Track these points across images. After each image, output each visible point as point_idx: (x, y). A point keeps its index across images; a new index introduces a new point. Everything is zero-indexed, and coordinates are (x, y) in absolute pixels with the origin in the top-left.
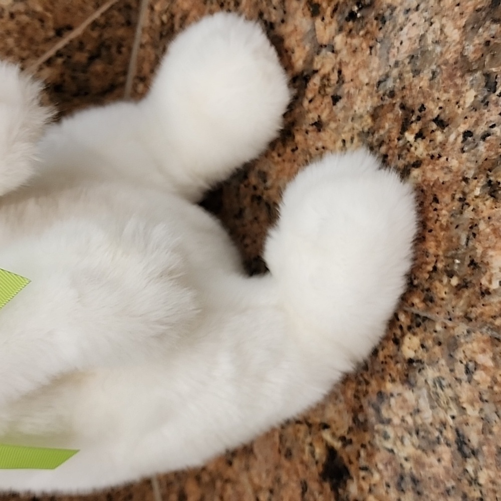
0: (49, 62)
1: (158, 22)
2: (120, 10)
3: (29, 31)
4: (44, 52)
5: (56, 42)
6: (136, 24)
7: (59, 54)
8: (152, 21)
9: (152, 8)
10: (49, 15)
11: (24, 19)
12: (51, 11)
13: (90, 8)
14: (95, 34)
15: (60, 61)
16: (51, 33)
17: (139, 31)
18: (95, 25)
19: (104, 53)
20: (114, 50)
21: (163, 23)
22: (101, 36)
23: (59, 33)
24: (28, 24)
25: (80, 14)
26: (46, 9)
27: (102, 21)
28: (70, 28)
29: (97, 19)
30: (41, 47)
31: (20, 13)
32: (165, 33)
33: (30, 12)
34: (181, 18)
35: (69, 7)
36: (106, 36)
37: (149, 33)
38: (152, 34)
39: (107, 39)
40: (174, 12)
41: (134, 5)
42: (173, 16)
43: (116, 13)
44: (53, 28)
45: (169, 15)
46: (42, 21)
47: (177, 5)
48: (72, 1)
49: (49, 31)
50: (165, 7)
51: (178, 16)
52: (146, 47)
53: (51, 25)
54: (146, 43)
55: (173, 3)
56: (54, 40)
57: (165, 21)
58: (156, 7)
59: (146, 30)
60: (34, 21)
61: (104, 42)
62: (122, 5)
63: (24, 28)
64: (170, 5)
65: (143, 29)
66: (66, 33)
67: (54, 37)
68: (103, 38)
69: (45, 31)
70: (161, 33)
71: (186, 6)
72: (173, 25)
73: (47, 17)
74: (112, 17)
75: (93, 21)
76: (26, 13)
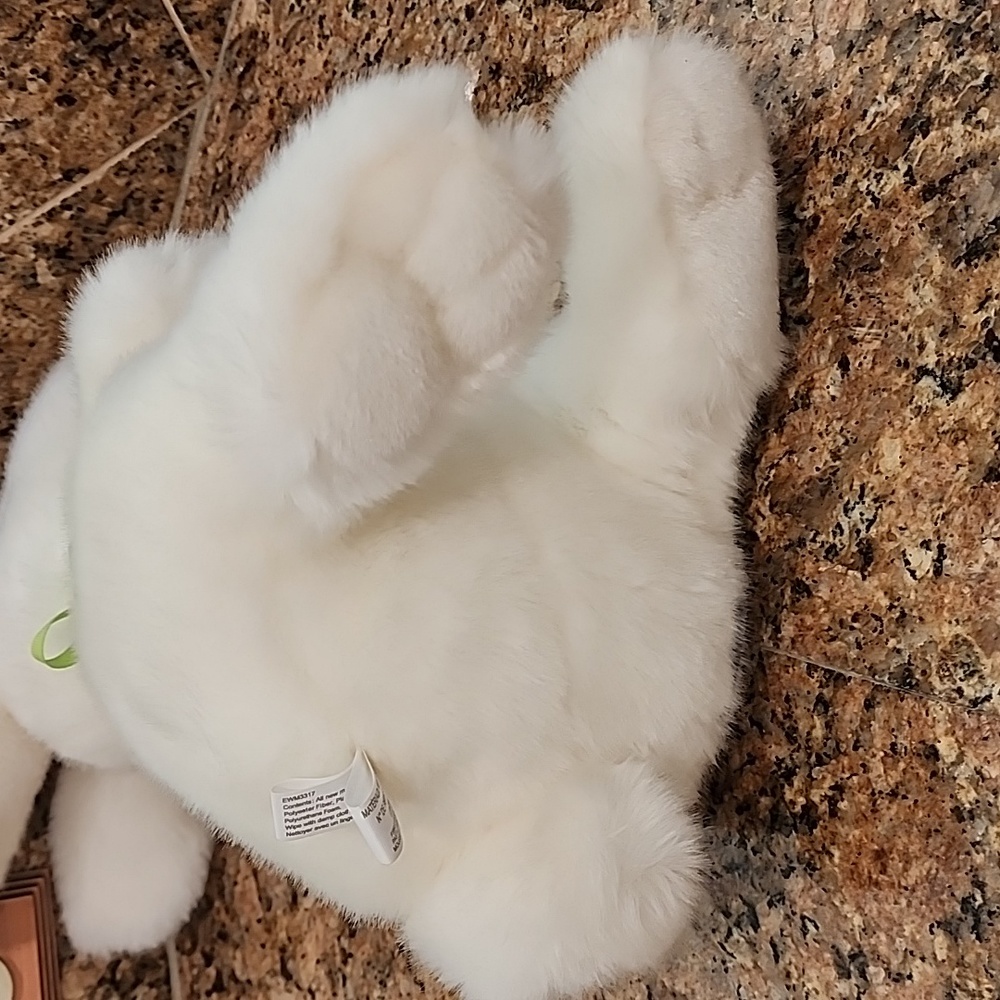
0: (51, 216)
1: (212, 172)
2: (157, 150)
3: (25, 170)
4: (44, 201)
5: (63, 188)
6: (182, 172)
7: (65, 206)
8: (203, 169)
9: (205, 152)
10: (54, 149)
11: (21, 154)
12: (59, 147)
13: (115, 145)
14: (121, 182)
15: (67, 214)
16: (58, 176)
17: (186, 181)
18: (120, 168)
19: (132, 208)
20: (147, 205)
21: (218, 174)
22: (128, 184)
23: (68, 176)
24: (24, 160)
25: (99, 152)
26: (52, 143)
27: (132, 164)
28: (86, 172)
29: (124, 160)
30: (40, 194)
31: (16, 146)
32: (218, 187)
33: (28, 144)
34: (240, 168)
35: (85, 140)
36: (136, 185)
37: (198, 185)
38: (202, 187)
39: (137, 189)
40: (232, 158)
41: (179, 145)
42: (230, 164)
43: (153, 154)
44: (60, 169)
45: (226, 162)
46: (45, 158)
47: (237, 149)
48: (89, 133)
49: (55, 172)
50: (222, 151)
51: (237, 165)
52: (194, 205)
53: (58, 165)
54: (194, 198)
55: (232, 145)
56: (60, 184)
57: (221, 170)
58: (210, 150)
59: (195, 180)
60: (34, 157)
61: (132, 192)
62: (161, 144)
63: (18, 165)
64: (227, 148)
65: (191, 179)
66: (78, 176)
67: (60, 180)
68: (132, 187)
69: (48, 173)
70: (214, 185)
71: (248, 151)
72: (230, 176)
73: (52, 153)
74: (146, 158)
75: (119, 162)
76: (24, 146)
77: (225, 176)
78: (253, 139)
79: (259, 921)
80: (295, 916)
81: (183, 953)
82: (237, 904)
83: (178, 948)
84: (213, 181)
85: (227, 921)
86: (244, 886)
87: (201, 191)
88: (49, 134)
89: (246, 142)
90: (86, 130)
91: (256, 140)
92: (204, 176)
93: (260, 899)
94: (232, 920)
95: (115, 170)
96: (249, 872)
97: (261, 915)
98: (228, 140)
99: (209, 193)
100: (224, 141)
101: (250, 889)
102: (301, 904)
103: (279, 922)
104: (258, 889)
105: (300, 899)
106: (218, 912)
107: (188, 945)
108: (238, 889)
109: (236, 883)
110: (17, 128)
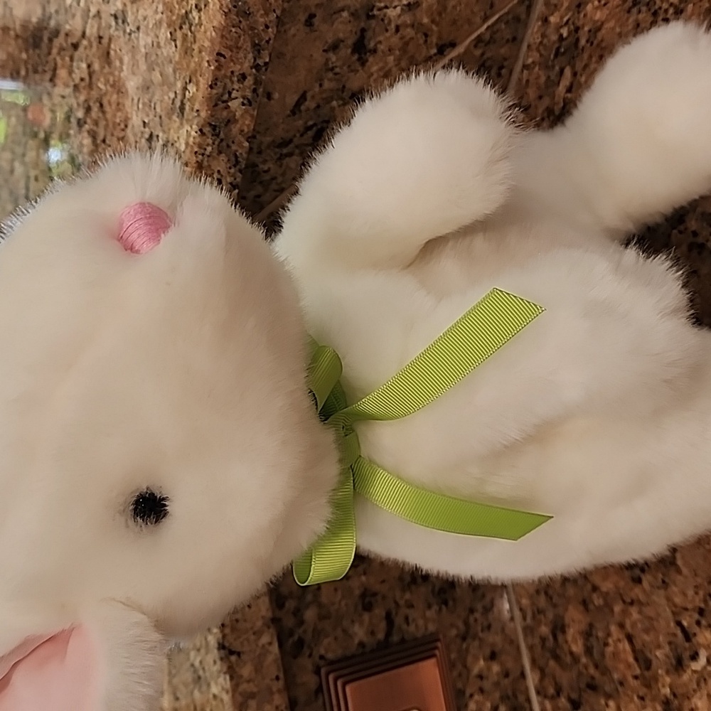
1: (554, 37)
2: (507, 23)
3: (411, 47)
5: (437, 61)
6: (522, 41)
8: (543, 36)
9: (545, 20)
10: (434, 27)
11: (409, 32)
12: (437, 25)
13: (478, 20)
14: (478, 52)
16: (434, 51)
17: (524, 48)
18: (479, 39)
21: (561, 38)
22: (483, 54)
23: (441, 51)
24: (412, 38)
25: (466, 27)
26: (433, 21)
27: (487, 37)
28: (453, 45)
29: (482, 34)
31: (406, 26)
32: (562, 50)
33: (416, 24)
34: (590, 31)
35: (457, 18)
36: (488, 55)
37: (538, 51)
38: (543, 52)
39: (488, 59)
40: (580, 24)
41: (523, 16)
42: (577, 29)
43: (503, 26)
44: (437, 44)
45: (572, 27)
46: (426, 35)
47: (585, 15)
48: (460, 11)
49: (431, 48)
50: (565, 19)
51: (586, 29)
52: (534, 68)
53: (435, 40)
54: (533, 62)
55: (579, 12)
56: (434, 58)
57: (565, 35)
58: (552, 19)
59: (534, 47)
60: (419, 36)
61: (485, 62)
62: (510, 17)
63: (407, 44)
64: (574, 14)
65: (529, 46)
66: (448, 50)
67: (435, 55)
68: (485, 57)
69: (427, 48)
70: (558, 49)
71: (598, 16)
72: (578, 40)
73: (432, 30)
74: (498, 31)
75: (479, 36)
76: (413, 26)
77: (571, 40)
78: (605, 4)
79: (636, 677)
80: (680, 676)
81: (545, 697)
82: (609, 662)
83: (538, 693)
84: (557, 45)
85: (597, 674)
86: (616, 646)
87: (541, 55)
88: (432, 14)
89: (597, 8)
90: (458, 8)
91: (608, 5)
92: (545, 41)
93: (636, 659)
94: (603, 674)
95: (474, 42)
96: (622, 636)
97: (638, 672)
98: (573, 7)
99: (552, 56)
100: (568, 9)
101: (625, 650)
102: (689, 666)
103: (661, 679)
104: (634, 651)
105: (686, 661)
106: (586, 667)
107: (551, 691)
108: (610, 649)
109: (606, 644)
110: (410, 10)
